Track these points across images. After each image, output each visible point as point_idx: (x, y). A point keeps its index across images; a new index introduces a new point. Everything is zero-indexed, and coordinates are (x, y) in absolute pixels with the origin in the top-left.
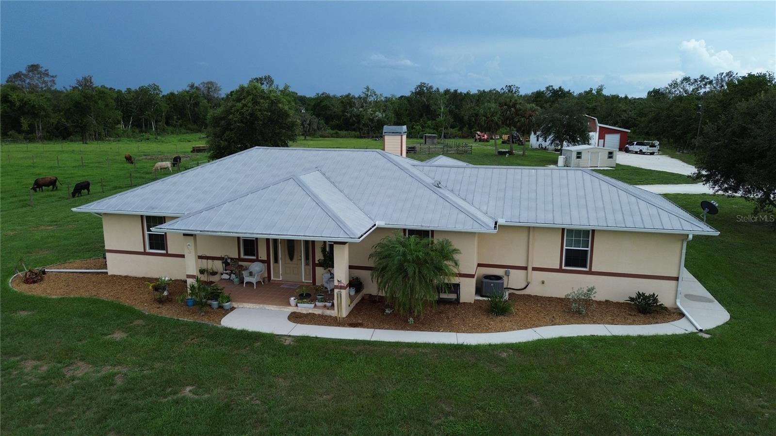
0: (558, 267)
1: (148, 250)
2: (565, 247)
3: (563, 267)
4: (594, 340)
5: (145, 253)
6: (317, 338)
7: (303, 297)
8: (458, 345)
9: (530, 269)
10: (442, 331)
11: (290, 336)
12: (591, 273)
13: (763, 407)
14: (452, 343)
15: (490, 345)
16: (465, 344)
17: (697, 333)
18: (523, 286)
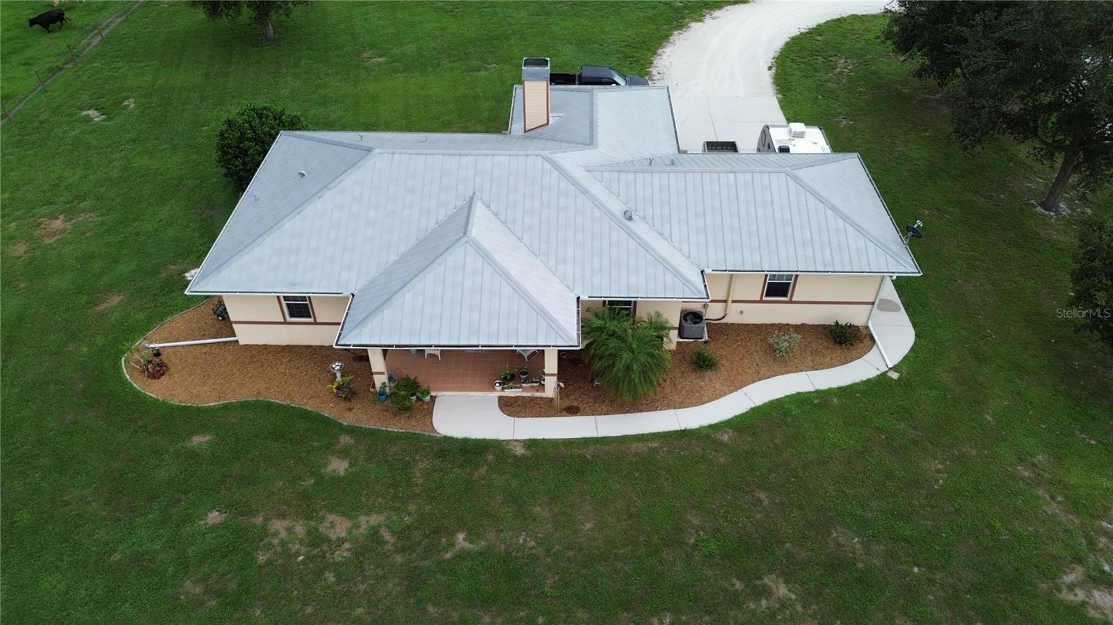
0: (759, 299)
1: (289, 319)
2: (768, 281)
3: (764, 299)
4: (800, 400)
5: (285, 323)
6: (544, 439)
7: (507, 381)
8: (681, 430)
9: (730, 301)
10: (660, 410)
11: (516, 441)
12: (791, 302)
13: (938, 471)
14: (676, 429)
15: (710, 426)
16: (688, 428)
17: (886, 372)
18: (721, 316)
